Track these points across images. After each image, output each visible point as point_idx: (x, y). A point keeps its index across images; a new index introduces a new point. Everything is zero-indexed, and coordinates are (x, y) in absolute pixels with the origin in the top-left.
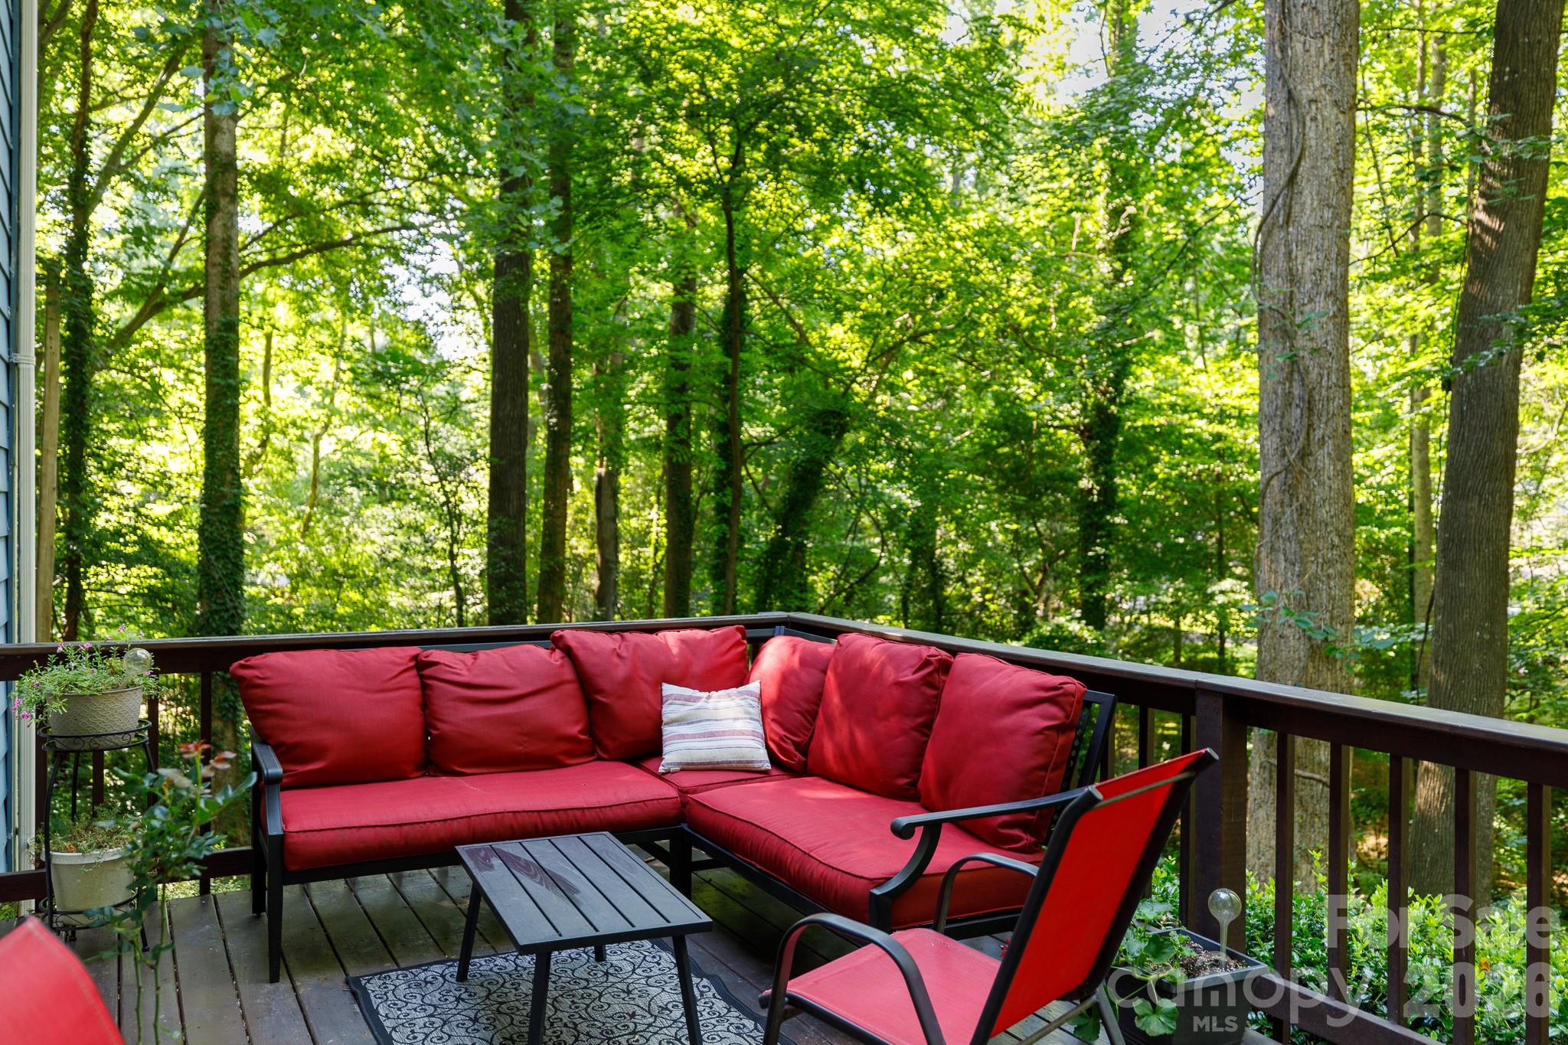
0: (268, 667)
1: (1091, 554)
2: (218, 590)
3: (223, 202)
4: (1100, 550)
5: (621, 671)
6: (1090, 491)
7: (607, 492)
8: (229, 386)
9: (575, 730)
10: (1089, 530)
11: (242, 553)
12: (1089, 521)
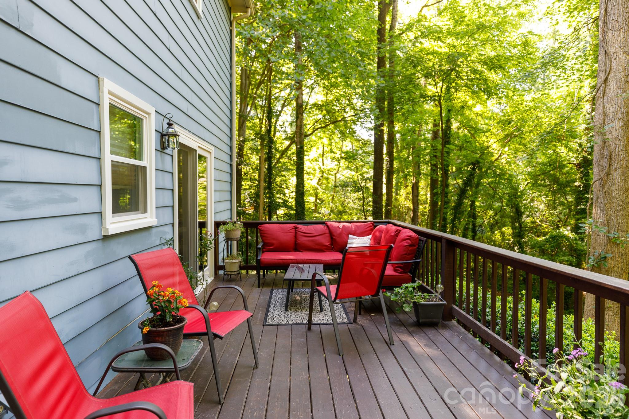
0: (264, 227)
1: (578, 208)
2: (299, 214)
3: (300, 116)
4: (583, 207)
5: (339, 232)
6: (579, 186)
7: (415, 188)
8: (301, 163)
9: (327, 244)
10: (579, 200)
11: (305, 205)
12: (578, 197)
